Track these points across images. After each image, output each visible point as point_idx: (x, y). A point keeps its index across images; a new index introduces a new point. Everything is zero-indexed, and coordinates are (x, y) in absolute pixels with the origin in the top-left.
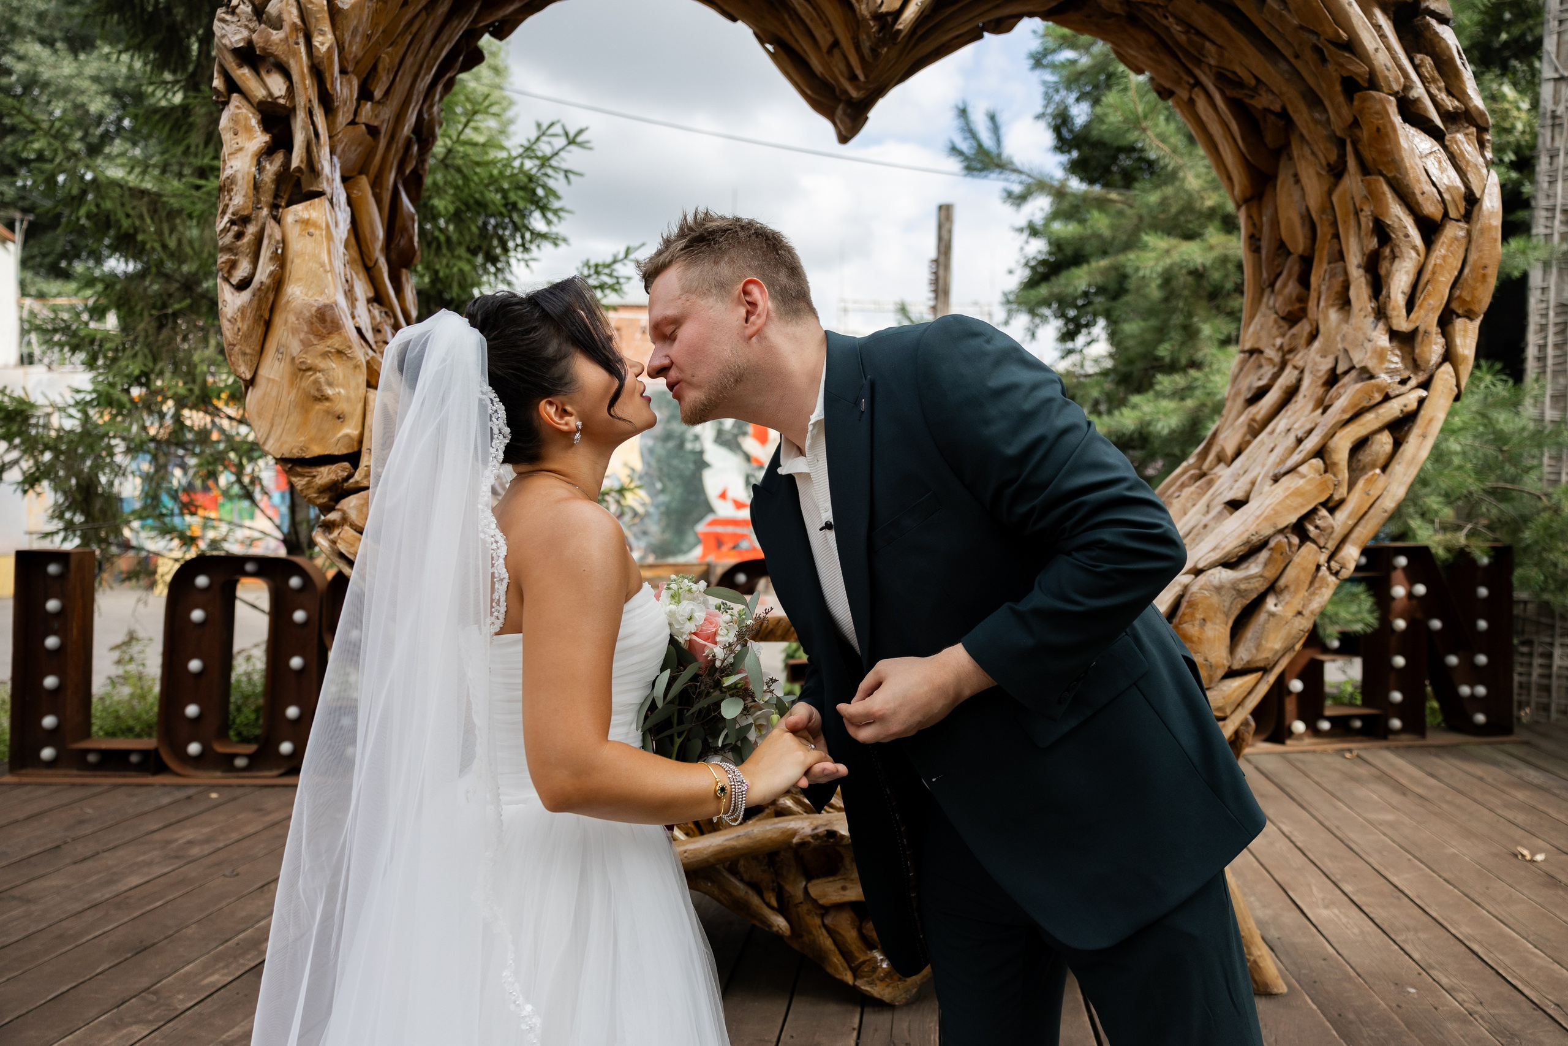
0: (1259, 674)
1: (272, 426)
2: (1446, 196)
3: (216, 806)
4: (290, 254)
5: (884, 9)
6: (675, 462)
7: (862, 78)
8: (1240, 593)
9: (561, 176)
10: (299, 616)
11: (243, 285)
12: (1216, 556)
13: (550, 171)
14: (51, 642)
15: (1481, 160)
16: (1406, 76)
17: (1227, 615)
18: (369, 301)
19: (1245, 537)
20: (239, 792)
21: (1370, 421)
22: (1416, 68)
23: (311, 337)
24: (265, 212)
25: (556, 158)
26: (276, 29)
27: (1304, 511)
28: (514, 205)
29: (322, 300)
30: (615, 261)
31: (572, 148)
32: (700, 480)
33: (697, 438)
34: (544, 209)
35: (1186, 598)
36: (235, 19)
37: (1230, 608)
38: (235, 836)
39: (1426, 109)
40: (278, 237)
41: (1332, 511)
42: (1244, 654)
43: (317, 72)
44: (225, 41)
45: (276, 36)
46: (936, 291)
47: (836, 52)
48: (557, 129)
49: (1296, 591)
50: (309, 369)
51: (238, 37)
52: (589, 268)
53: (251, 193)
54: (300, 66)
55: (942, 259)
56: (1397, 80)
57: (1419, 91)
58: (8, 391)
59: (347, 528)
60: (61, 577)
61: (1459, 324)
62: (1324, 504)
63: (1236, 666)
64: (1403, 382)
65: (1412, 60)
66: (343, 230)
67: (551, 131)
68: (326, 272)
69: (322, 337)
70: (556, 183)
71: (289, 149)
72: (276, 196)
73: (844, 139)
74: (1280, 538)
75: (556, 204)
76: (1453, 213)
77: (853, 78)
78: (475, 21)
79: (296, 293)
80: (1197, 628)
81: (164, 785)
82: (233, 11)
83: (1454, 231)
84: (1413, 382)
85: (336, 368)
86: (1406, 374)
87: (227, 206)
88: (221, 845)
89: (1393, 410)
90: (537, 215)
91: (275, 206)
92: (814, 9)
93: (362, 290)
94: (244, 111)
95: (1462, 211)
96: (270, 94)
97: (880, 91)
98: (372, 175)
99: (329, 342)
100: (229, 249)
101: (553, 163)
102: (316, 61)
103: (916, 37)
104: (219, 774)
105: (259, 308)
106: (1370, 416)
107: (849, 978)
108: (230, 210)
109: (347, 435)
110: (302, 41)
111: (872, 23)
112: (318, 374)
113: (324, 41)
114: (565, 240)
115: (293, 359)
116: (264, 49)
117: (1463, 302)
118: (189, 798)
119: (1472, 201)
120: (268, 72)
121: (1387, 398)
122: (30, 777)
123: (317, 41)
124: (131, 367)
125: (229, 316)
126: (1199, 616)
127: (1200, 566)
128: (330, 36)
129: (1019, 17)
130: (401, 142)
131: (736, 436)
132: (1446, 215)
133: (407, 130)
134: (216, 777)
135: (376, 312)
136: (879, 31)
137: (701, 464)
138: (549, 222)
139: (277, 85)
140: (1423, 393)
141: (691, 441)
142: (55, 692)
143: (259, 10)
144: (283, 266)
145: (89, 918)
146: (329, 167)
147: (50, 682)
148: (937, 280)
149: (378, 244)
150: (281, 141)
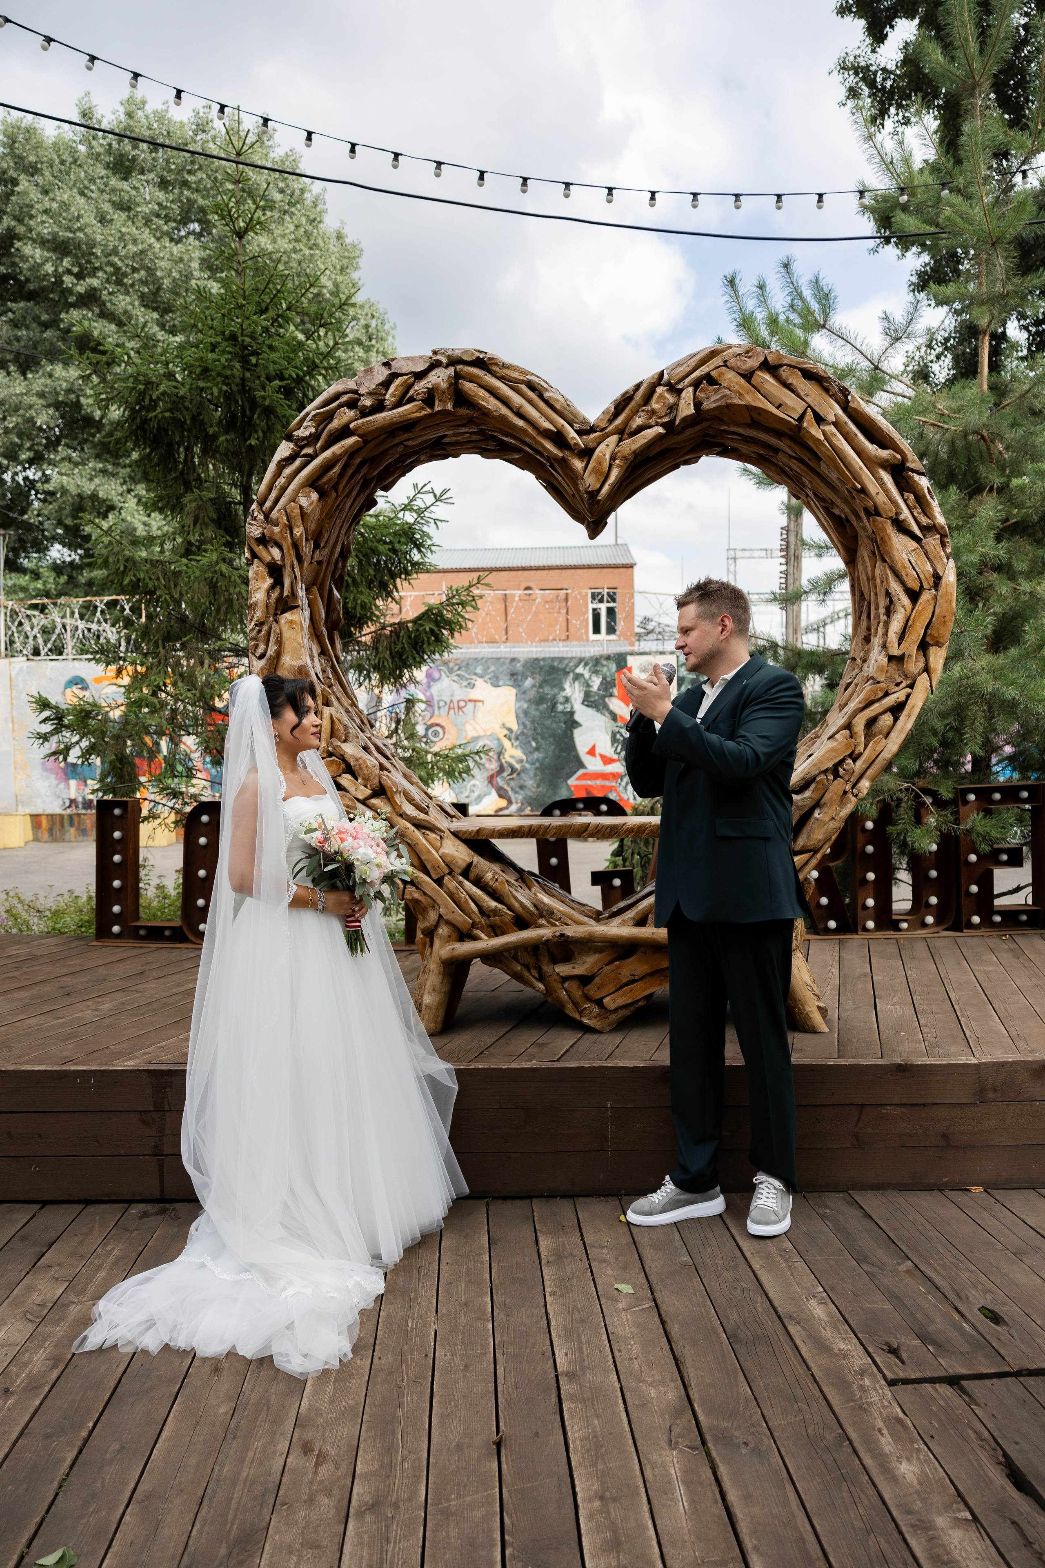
0: (811, 853)
2: (922, 576)
4: (284, 640)
5: (591, 489)
6: (548, 723)
7: (589, 515)
9: (432, 525)
11: (261, 657)
13: (424, 521)
14: (117, 858)
15: (943, 553)
16: (897, 506)
18: (319, 655)
21: (876, 708)
22: (905, 501)
24: (271, 618)
25: (428, 511)
26: (275, 526)
27: (837, 760)
29: (299, 663)
30: (470, 586)
31: (438, 503)
32: (572, 738)
33: (567, 700)
34: (419, 546)
36: (256, 523)
39: (909, 525)
40: (278, 631)
41: (854, 761)
42: (801, 842)
43: (296, 546)
44: (251, 534)
45: (277, 529)
46: (787, 557)
49: (831, 806)
51: (258, 532)
53: (265, 609)
54: (287, 544)
55: (792, 527)
56: (891, 511)
57: (906, 514)
60: (121, 817)
61: (932, 650)
62: (850, 756)
64: (898, 685)
65: (903, 496)
66: (306, 623)
68: (300, 646)
70: (430, 529)
71: (282, 586)
72: (276, 609)
74: (823, 776)
75: (428, 543)
76: (926, 586)
77: (586, 513)
78: (373, 489)
79: (288, 659)
81: (187, 948)
82: (255, 519)
83: (926, 596)
84: (903, 685)
86: (899, 680)
87: (253, 616)
89: (890, 701)
90: (415, 551)
91: (275, 614)
93: (316, 650)
94: (260, 568)
95: (932, 584)
96: (273, 558)
98: (319, 586)
100: (255, 639)
101: (426, 514)
102: (295, 540)
103: (615, 493)
106: (877, 705)
107: (577, 1016)
108: (254, 619)
110: (288, 531)
113: (299, 531)
114: (434, 568)
116: (270, 537)
117: (933, 637)
119: (937, 578)
120: (272, 547)
121: (887, 694)
122: (107, 943)
123: (295, 531)
128: (302, 527)
130: (333, 560)
131: (603, 697)
132: (922, 586)
133: (336, 555)
135: (323, 661)
136: (590, 499)
137: (572, 723)
138: (424, 556)
139: (276, 553)
140: (908, 690)
141: (562, 703)
142: (119, 890)
143: (267, 516)
144: (280, 646)
145: (175, 998)
146: (301, 592)
147: (117, 883)
148: (788, 545)
149: (323, 622)
150: (278, 582)
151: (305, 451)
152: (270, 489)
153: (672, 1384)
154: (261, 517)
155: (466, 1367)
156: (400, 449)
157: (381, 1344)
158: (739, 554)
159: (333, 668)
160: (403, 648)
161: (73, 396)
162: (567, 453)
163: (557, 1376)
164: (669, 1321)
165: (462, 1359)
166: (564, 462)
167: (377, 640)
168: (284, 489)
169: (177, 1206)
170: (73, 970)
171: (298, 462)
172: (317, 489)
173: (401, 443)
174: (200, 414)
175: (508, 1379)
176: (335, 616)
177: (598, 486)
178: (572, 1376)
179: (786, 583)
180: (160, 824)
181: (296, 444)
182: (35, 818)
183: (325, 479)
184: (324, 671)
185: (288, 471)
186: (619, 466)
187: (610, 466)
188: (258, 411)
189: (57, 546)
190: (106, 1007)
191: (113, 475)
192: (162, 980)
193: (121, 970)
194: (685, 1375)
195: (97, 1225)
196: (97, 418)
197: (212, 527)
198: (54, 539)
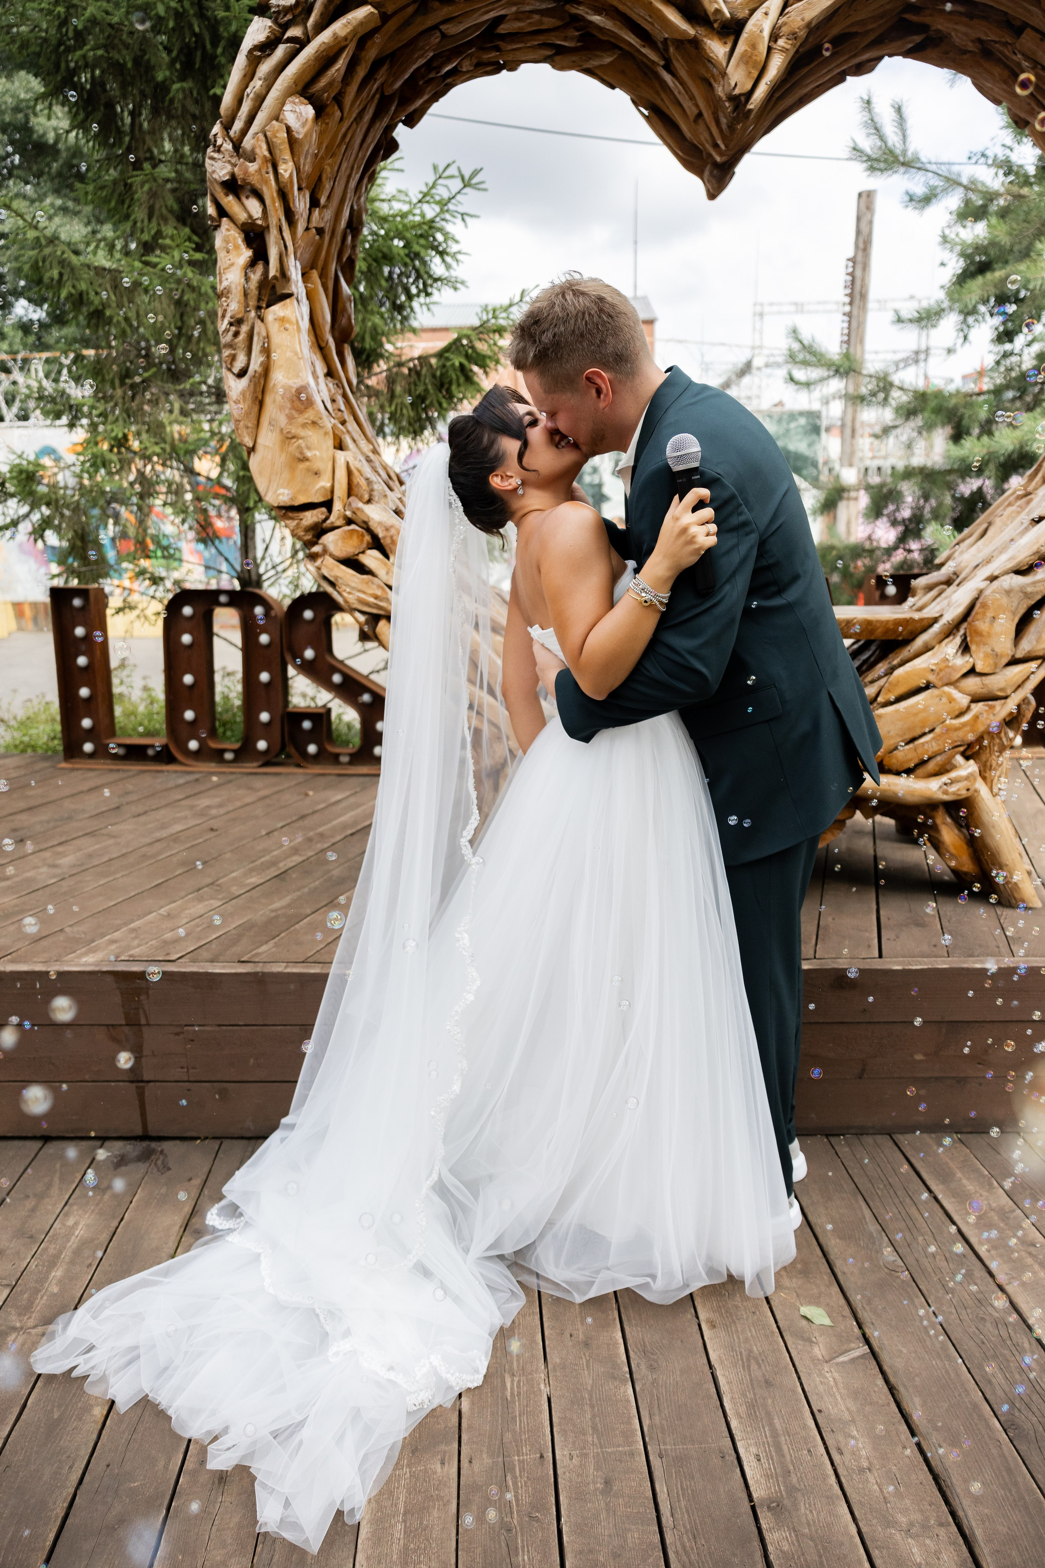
0: (1039, 661)
1: (270, 481)
3: (217, 786)
4: (273, 347)
5: (737, 92)
7: (723, 147)
8: (1026, 595)
9: (458, 219)
10: (264, 639)
11: (242, 374)
12: (1011, 565)
13: (448, 216)
14: (82, 660)
17: (1014, 614)
18: (326, 376)
19: (1035, 549)
20: (232, 777)
23: (294, 412)
24: (253, 314)
25: (453, 201)
26: (251, 161)
28: (417, 255)
29: (295, 383)
30: (511, 305)
31: (467, 190)
34: (442, 254)
35: (980, 600)
36: (221, 156)
37: (1017, 608)
38: (238, 804)
40: (264, 334)
42: (1027, 645)
43: (283, 195)
44: (215, 176)
45: (253, 167)
46: (852, 295)
47: (700, 121)
48: (453, 171)
50: (293, 437)
51: (224, 172)
52: (487, 313)
53: (242, 299)
54: (270, 191)
55: (859, 258)
58: (25, 456)
59: (327, 557)
60: (83, 608)
63: (1019, 655)
66: (305, 324)
67: (447, 173)
68: (299, 359)
69: (301, 412)
70: (454, 227)
71: (267, 262)
72: (259, 299)
73: (712, 196)
75: (453, 248)
77: (716, 146)
78: (392, 119)
79: (279, 378)
80: (987, 624)
81: (176, 772)
82: (218, 150)
85: (312, 436)
87: (225, 311)
88: (231, 808)
90: (437, 260)
91: (259, 308)
92: (681, 84)
93: (321, 369)
94: (232, 232)
96: (250, 216)
97: (745, 148)
98: (320, 268)
99: (306, 416)
100: (230, 346)
101: (451, 206)
102: (282, 185)
103: (774, 99)
104: (213, 765)
105: (255, 391)
108: (228, 315)
109: (323, 487)
110: (271, 170)
111: (727, 104)
112: (300, 441)
113: (287, 169)
114: (463, 283)
115: (282, 430)
116: (244, 180)
118: (197, 780)
120: (247, 197)
122: (79, 764)
123: (282, 169)
124: (116, 430)
125: (234, 398)
126: (989, 614)
127: (996, 574)
128: (291, 164)
129: (879, 59)
130: (339, 235)
133: (343, 223)
134: (212, 767)
135: (331, 385)
136: (734, 111)
138: (448, 267)
139: (254, 207)
141: (590, 474)
142: (88, 700)
143: (237, 146)
144: (268, 357)
145: (158, 846)
146: (295, 271)
147: (84, 692)
148: (853, 282)
149: (328, 327)
150: (260, 255)
151: (290, 33)
152: (239, 101)
153: (942, 1532)
154: (228, 146)
155: (607, 1482)
156: (436, 39)
157: (470, 1427)
158: (767, 309)
159: (345, 396)
160: (426, 390)
161: (20, 116)
162: (701, 31)
163: (753, 1508)
164: (901, 1389)
165: (598, 1468)
166: (695, 43)
167: (391, 381)
168: (260, 99)
169: (166, 1146)
170: (32, 803)
171: (281, 51)
172: (312, 100)
173: (436, 27)
174: (144, 52)
175: (678, 1516)
176: (344, 321)
177: (749, 86)
178: (777, 1507)
179: (849, 328)
180: (138, 617)
181: (276, 22)
182: (18, 608)
183: (323, 82)
184: (333, 401)
185: (265, 67)
186: (784, 50)
187: (770, 49)
188: (223, 43)
189: (23, 302)
190: (67, 861)
191: (76, 213)
192: (142, 819)
193: (90, 803)
194: (960, 1513)
195: (56, 1180)
196: (51, 141)
197: (172, 222)
198: (18, 294)
